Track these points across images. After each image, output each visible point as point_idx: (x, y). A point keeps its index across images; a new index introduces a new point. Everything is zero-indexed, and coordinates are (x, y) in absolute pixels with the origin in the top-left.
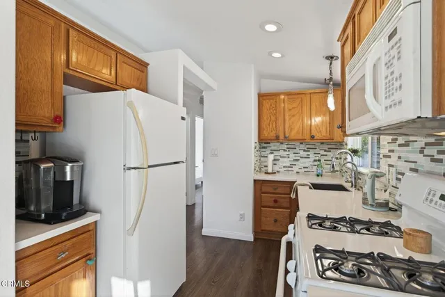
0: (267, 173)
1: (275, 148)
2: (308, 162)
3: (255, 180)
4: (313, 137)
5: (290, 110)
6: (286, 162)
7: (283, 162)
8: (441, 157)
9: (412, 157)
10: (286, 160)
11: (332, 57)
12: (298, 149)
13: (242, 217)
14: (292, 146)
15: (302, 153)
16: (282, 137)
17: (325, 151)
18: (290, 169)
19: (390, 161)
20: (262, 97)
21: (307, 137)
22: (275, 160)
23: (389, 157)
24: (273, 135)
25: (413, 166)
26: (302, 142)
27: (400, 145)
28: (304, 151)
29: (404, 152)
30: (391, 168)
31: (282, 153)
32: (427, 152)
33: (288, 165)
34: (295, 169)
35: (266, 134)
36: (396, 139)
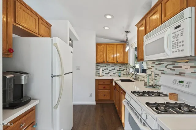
0: (99, 76)
1: (102, 66)
2: (114, 71)
3: (96, 79)
4: (117, 62)
5: (109, 50)
6: (107, 71)
7: (105, 72)
8: (174, 68)
9: (162, 69)
10: (106, 70)
11: (128, 32)
12: (111, 66)
13: (91, 95)
14: (109, 65)
15: (112, 67)
16: (105, 61)
17: (121, 67)
18: (108, 74)
19: (152, 70)
20: (98, 45)
21: (115, 61)
22: (103, 71)
23: (152, 69)
24: (102, 61)
25: (162, 72)
26: (113, 63)
27: (156, 65)
28: (113, 67)
29: (158, 67)
30: (152, 73)
31: (105, 68)
32: (168, 67)
33: (107, 73)
34: (110, 74)
35: (99, 60)
36: (155, 63)
